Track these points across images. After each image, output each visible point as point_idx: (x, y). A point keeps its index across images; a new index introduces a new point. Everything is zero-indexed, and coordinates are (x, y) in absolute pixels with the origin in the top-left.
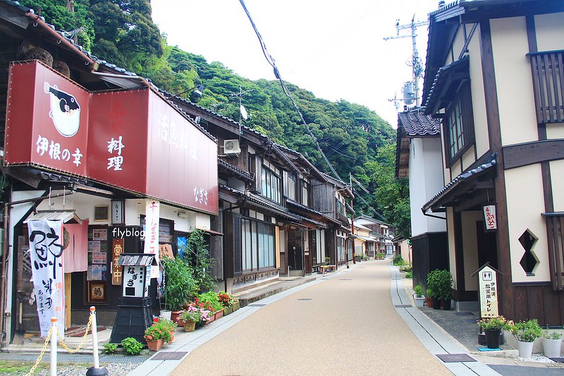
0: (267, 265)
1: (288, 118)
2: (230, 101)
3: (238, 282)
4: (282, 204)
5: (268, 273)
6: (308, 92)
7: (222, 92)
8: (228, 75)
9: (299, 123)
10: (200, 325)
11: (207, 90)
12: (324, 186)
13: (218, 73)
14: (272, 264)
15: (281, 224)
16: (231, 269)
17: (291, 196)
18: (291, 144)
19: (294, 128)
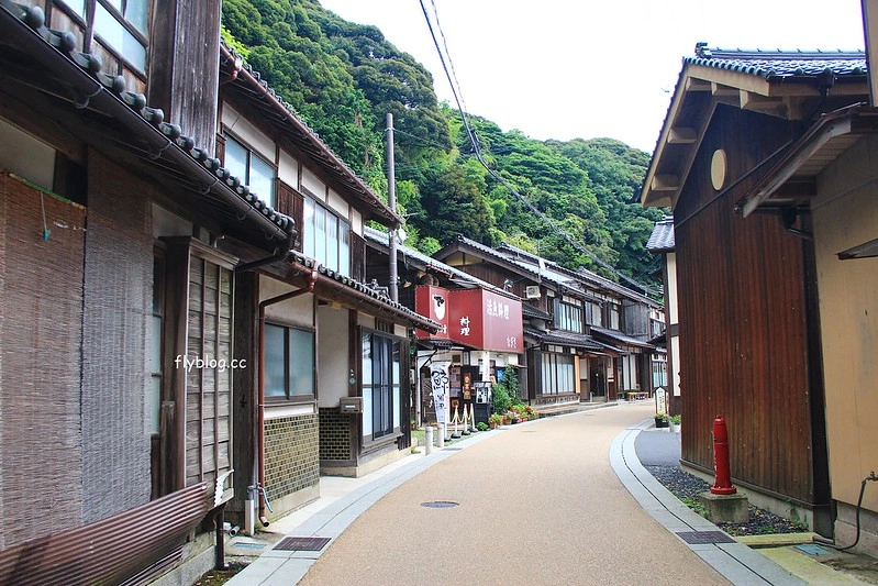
0: (566, 390)
1: (613, 196)
2: (535, 183)
3: (540, 403)
4: (584, 333)
5: (566, 397)
6: (643, 154)
7: (523, 173)
8: (529, 147)
9: (628, 202)
10: (514, 422)
11: (503, 172)
12: (637, 306)
13: (517, 146)
14: (571, 390)
15: (580, 353)
16: (533, 391)
17: (597, 321)
18: (618, 232)
19: (622, 210)
